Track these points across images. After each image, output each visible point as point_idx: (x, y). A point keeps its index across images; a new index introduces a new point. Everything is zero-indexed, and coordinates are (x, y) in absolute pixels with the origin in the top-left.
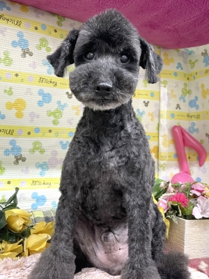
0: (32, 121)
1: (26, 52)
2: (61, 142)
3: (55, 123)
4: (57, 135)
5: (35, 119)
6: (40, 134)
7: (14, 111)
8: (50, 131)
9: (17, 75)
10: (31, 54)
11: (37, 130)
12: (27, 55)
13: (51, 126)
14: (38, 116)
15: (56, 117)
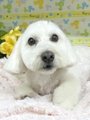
0: (48, 9)
2: (64, 20)
3: (60, 9)
4: (62, 16)
5: (49, 8)
6: (53, 16)
7: (38, 5)
8: (58, 14)
11: (51, 14)
13: (59, 12)
14: (51, 7)
15: (60, 6)
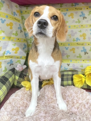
1: (84, 18)
9: (82, 26)
10: (86, 18)
12: (85, 19)
